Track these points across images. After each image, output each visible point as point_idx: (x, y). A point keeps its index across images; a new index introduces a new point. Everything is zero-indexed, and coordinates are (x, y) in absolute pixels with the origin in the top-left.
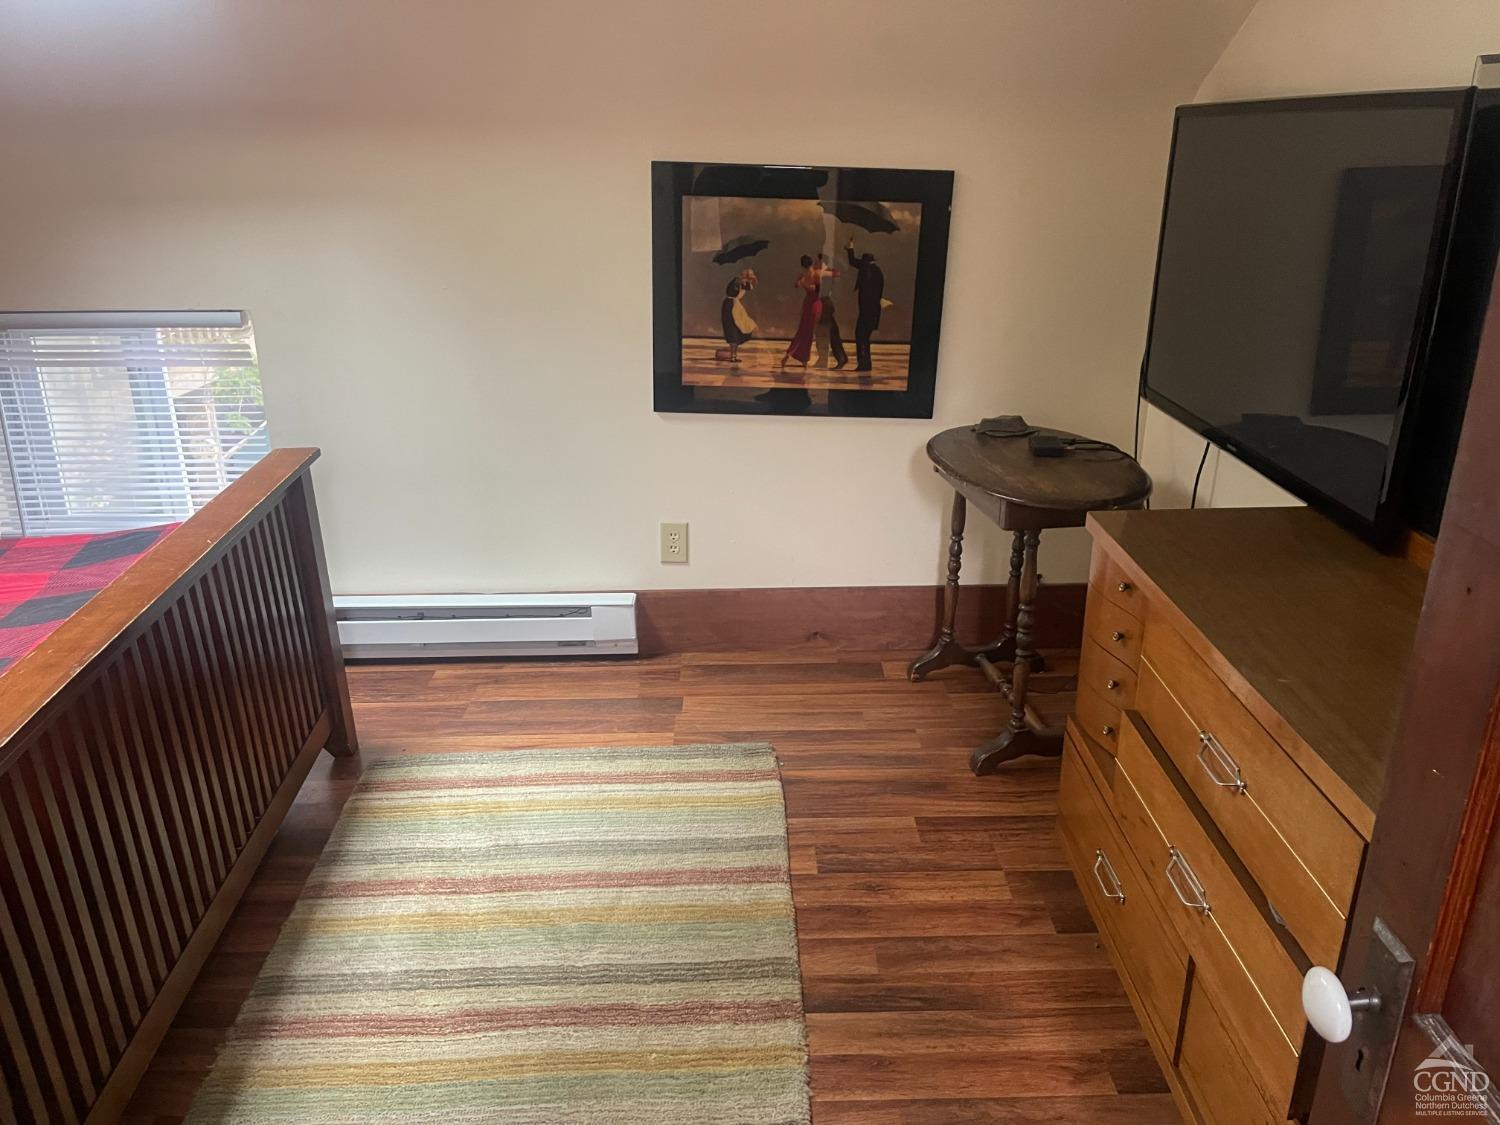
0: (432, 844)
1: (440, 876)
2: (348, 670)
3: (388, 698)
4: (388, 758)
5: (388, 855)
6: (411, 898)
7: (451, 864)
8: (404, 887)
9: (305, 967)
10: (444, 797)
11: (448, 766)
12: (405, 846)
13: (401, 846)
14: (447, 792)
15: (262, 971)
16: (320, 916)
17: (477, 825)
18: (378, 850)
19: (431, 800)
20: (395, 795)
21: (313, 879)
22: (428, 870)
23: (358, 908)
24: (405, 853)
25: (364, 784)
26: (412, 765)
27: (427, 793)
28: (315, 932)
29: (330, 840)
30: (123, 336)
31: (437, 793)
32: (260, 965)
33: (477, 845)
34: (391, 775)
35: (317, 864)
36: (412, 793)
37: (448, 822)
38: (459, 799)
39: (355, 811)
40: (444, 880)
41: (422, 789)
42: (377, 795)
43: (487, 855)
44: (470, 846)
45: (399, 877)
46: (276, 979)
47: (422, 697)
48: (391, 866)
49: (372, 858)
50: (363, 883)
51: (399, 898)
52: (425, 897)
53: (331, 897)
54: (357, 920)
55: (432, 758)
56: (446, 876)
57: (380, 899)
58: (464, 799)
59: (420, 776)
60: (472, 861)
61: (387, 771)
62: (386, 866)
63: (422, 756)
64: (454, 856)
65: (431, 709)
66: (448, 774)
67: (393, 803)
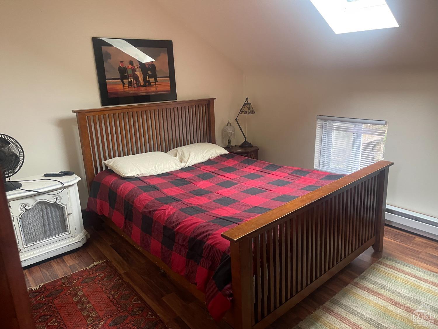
0: (393, 288)
1: (391, 298)
2: (385, 227)
3: (397, 240)
4: (390, 257)
5: (379, 284)
6: (380, 300)
7: (396, 296)
8: (380, 295)
9: (344, 302)
10: (403, 276)
11: (408, 268)
12: (385, 284)
13: (384, 284)
14: (404, 275)
15: (334, 297)
16: (353, 291)
17: (409, 289)
18: (376, 282)
19: (398, 275)
20: (388, 269)
21: (356, 280)
22: (388, 294)
23: (364, 294)
24: (384, 286)
25: (379, 262)
26: (396, 263)
27: (397, 272)
28: (350, 294)
29: (364, 272)
30: (354, 125)
31: (401, 274)
32: (334, 295)
33: (407, 295)
34: (389, 263)
35: (358, 277)
36: (393, 271)
37: (400, 284)
38: (407, 279)
39: (374, 268)
40: (392, 300)
41: (396, 271)
42: (383, 267)
43: (409, 299)
44: (405, 294)
45: (379, 292)
46: (337, 301)
47: (408, 244)
48: (378, 288)
49: (374, 283)
50: (368, 288)
51: (377, 298)
52: (384, 302)
53: (358, 287)
54: (362, 297)
55: (403, 263)
56: (393, 299)
57: (371, 295)
58: (408, 279)
59: (398, 267)
60: (403, 299)
61: (388, 261)
62: (377, 287)
63: (401, 261)
64: (398, 294)
65: (409, 249)
66: (407, 270)
67: (386, 271)
